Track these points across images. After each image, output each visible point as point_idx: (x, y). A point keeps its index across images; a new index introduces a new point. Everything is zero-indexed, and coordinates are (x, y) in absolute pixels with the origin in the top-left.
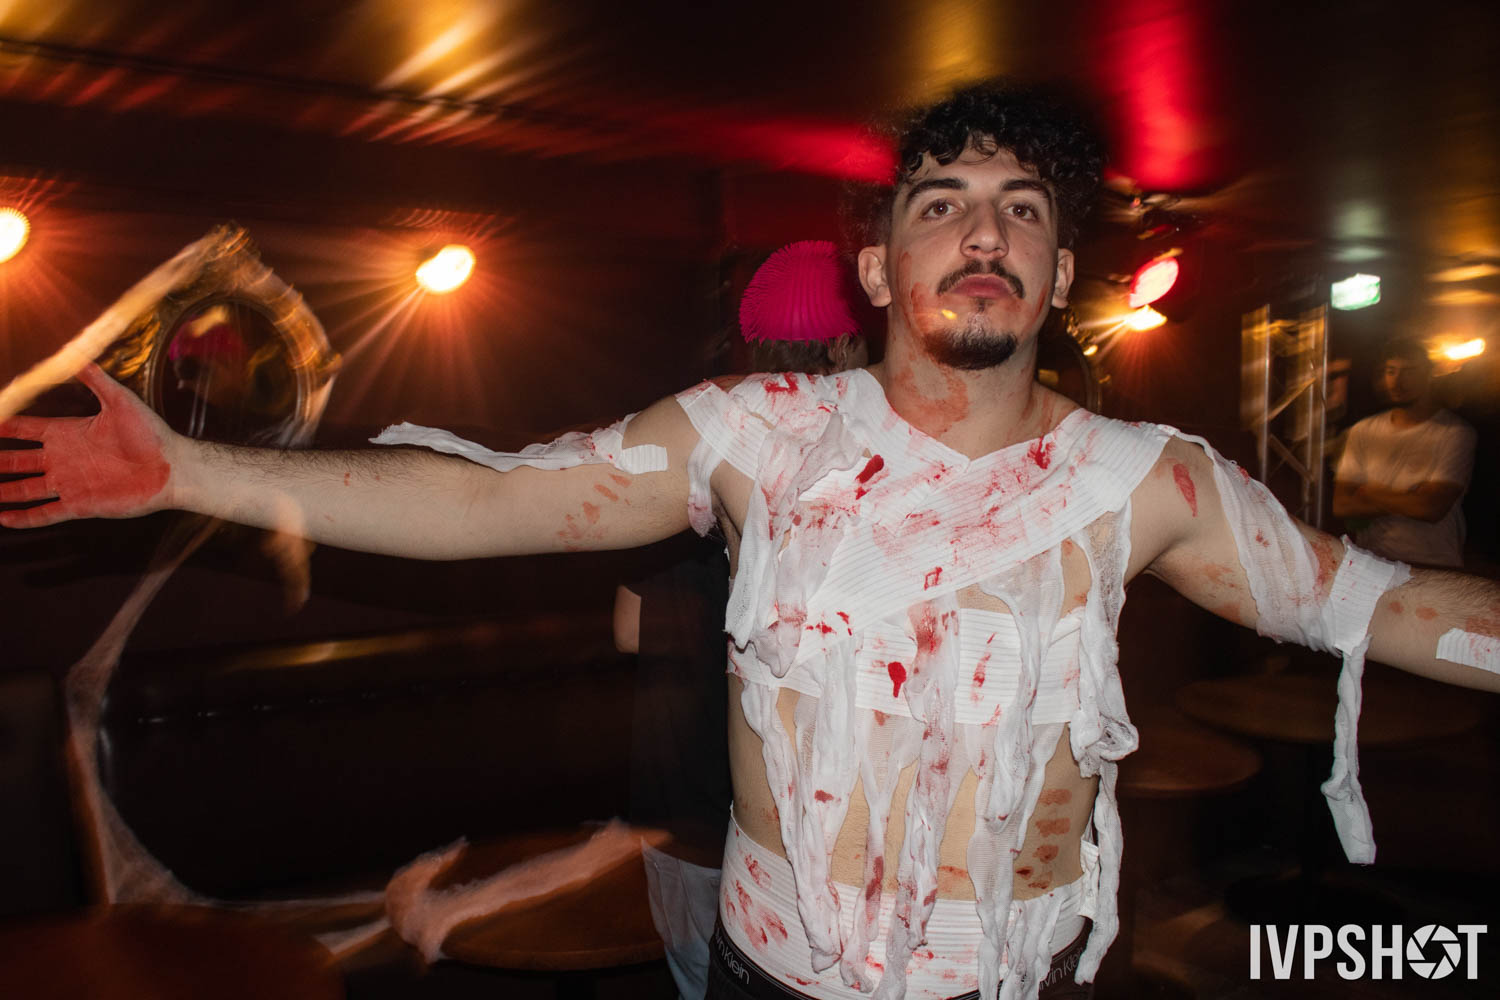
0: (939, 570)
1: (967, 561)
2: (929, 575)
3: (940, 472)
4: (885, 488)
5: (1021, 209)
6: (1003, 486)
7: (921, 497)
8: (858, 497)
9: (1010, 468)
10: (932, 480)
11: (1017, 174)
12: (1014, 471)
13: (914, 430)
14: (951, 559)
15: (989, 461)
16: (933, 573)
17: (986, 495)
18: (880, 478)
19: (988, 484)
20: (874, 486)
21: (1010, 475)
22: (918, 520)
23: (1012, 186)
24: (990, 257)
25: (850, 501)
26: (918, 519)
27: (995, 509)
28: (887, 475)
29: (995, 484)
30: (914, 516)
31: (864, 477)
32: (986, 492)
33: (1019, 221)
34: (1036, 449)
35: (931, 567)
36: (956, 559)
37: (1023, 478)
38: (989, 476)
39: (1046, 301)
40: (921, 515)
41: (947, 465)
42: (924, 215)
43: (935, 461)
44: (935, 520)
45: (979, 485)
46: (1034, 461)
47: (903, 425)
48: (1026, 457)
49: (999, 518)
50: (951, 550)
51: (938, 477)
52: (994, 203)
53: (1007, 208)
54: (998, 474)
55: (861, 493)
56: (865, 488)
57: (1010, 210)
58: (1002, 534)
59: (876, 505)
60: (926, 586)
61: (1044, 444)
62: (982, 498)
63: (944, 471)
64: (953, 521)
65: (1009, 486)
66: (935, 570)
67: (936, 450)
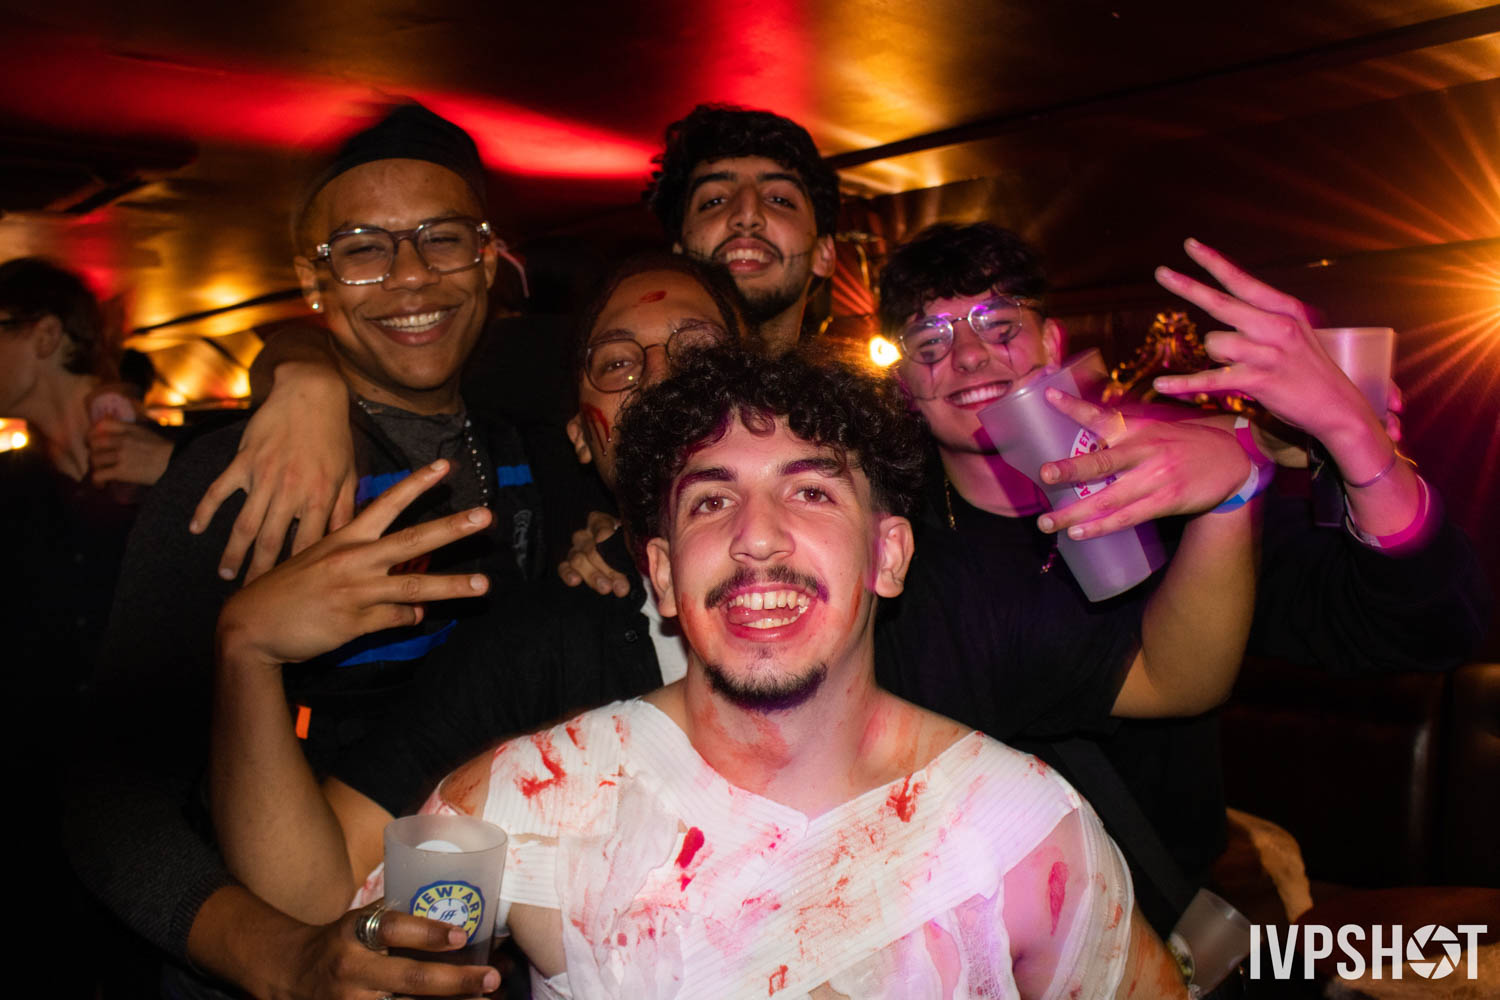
0: (784, 969)
1: (815, 954)
2: (773, 976)
3: (774, 840)
4: (712, 869)
5: (814, 494)
6: (852, 850)
7: (756, 876)
8: (683, 888)
9: (860, 824)
10: (766, 851)
12: (867, 829)
13: (734, 789)
14: (797, 953)
16: (778, 974)
17: (832, 864)
18: (704, 857)
19: (833, 849)
20: (699, 870)
21: (861, 834)
22: (758, 906)
24: (770, 563)
25: (675, 894)
26: (755, 904)
27: (843, 881)
28: (711, 852)
29: (842, 849)
30: (750, 901)
31: (685, 859)
32: (832, 860)
34: (898, 791)
35: (775, 967)
36: (803, 952)
37: (877, 837)
38: (835, 839)
40: (759, 899)
41: (782, 828)
42: (696, 512)
43: (768, 825)
44: (776, 903)
45: (822, 851)
46: (894, 811)
47: (719, 784)
48: (885, 806)
49: (850, 893)
50: (796, 941)
51: (773, 845)
53: (795, 492)
54: (845, 835)
55: (685, 881)
56: (689, 875)
58: (854, 916)
59: (705, 895)
60: (771, 993)
61: (910, 785)
62: (828, 867)
63: (779, 836)
64: (796, 902)
66: (779, 970)
67: (763, 811)
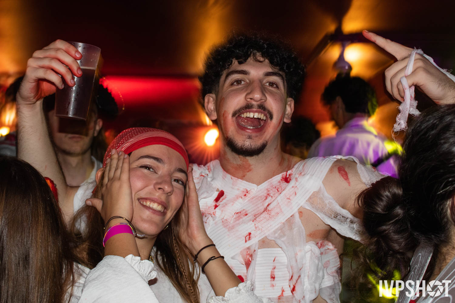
0: (250, 234)
1: (260, 228)
2: (246, 236)
3: (246, 193)
4: (225, 203)
5: (272, 84)
6: (271, 195)
7: (239, 205)
8: (215, 208)
9: (274, 187)
10: (243, 197)
11: (270, 70)
12: (276, 188)
13: (233, 177)
14: (254, 228)
15: (265, 185)
16: (248, 235)
17: (265, 200)
18: (223, 199)
19: (265, 195)
20: (222, 203)
21: (274, 189)
22: (240, 215)
23: (268, 74)
24: (259, 103)
25: (212, 210)
26: (239, 214)
27: (268, 205)
28: (226, 198)
29: (268, 194)
30: (237, 213)
31: (217, 200)
32: (265, 198)
33: (270, 88)
34: (284, 176)
35: (246, 233)
36: (256, 228)
37: (280, 190)
38: (266, 192)
39: (282, 120)
40: (240, 212)
41: (248, 190)
42: (232, 84)
43: (244, 189)
44: (246, 213)
45: (262, 196)
46: (284, 181)
47: (229, 176)
48: (280, 181)
49: (270, 208)
50: (253, 224)
51: (245, 195)
52: (261, 81)
53: (266, 83)
54: (269, 190)
55: (216, 206)
56: (217, 204)
57: (267, 84)
58: (273, 213)
59: (222, 211)
60: (246, 241)
61: (288, 174)
62: (264, 201)
63: (247, 192)
64: (253, 213)
65: (274, 194)
66: (248, 234)
67: (243, 185)
